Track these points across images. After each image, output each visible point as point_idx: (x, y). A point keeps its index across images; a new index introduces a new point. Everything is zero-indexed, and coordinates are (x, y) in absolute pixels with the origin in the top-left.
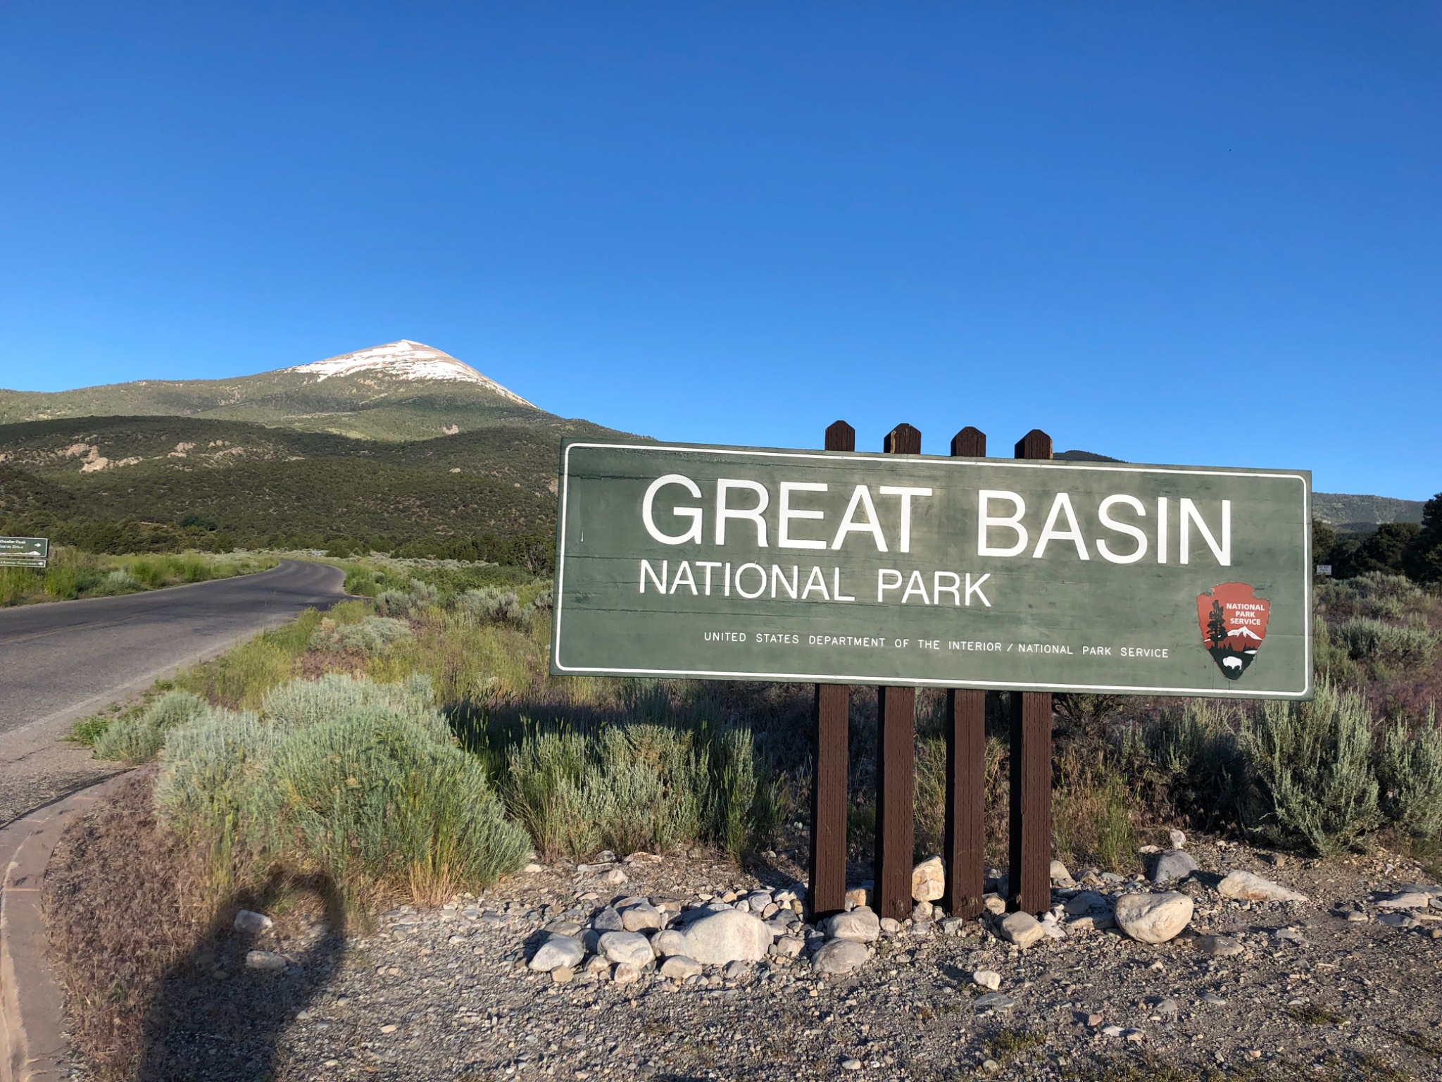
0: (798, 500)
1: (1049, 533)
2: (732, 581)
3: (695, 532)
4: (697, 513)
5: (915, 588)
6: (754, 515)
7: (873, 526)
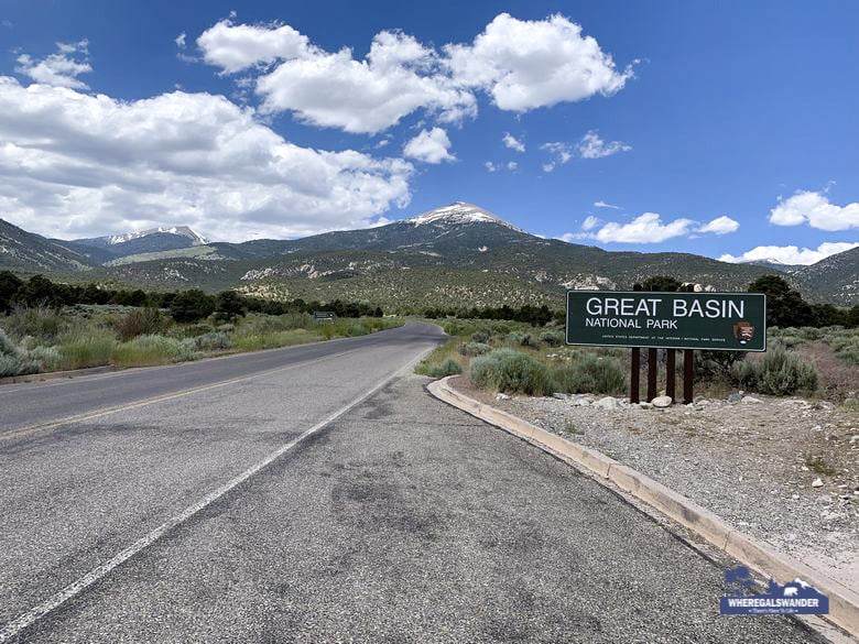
0: (626, 303)
1: (693, 310)
2: (609, 323)
3: (600, 311)
4: (600, 307)
5: (657, 324)
6: (615, 307)
7: (646, 309)
